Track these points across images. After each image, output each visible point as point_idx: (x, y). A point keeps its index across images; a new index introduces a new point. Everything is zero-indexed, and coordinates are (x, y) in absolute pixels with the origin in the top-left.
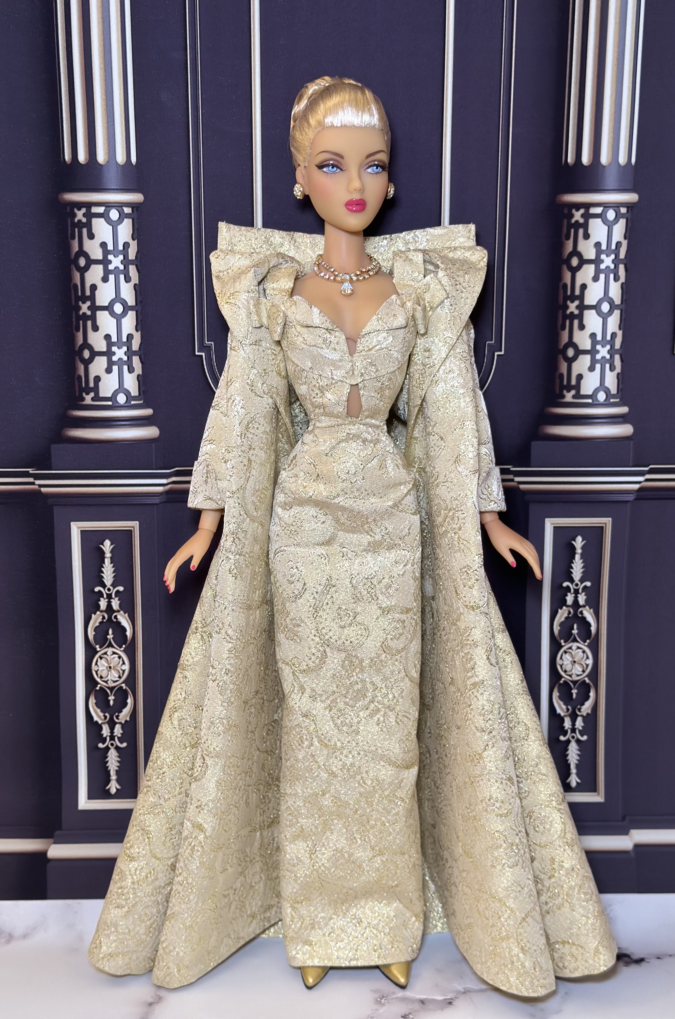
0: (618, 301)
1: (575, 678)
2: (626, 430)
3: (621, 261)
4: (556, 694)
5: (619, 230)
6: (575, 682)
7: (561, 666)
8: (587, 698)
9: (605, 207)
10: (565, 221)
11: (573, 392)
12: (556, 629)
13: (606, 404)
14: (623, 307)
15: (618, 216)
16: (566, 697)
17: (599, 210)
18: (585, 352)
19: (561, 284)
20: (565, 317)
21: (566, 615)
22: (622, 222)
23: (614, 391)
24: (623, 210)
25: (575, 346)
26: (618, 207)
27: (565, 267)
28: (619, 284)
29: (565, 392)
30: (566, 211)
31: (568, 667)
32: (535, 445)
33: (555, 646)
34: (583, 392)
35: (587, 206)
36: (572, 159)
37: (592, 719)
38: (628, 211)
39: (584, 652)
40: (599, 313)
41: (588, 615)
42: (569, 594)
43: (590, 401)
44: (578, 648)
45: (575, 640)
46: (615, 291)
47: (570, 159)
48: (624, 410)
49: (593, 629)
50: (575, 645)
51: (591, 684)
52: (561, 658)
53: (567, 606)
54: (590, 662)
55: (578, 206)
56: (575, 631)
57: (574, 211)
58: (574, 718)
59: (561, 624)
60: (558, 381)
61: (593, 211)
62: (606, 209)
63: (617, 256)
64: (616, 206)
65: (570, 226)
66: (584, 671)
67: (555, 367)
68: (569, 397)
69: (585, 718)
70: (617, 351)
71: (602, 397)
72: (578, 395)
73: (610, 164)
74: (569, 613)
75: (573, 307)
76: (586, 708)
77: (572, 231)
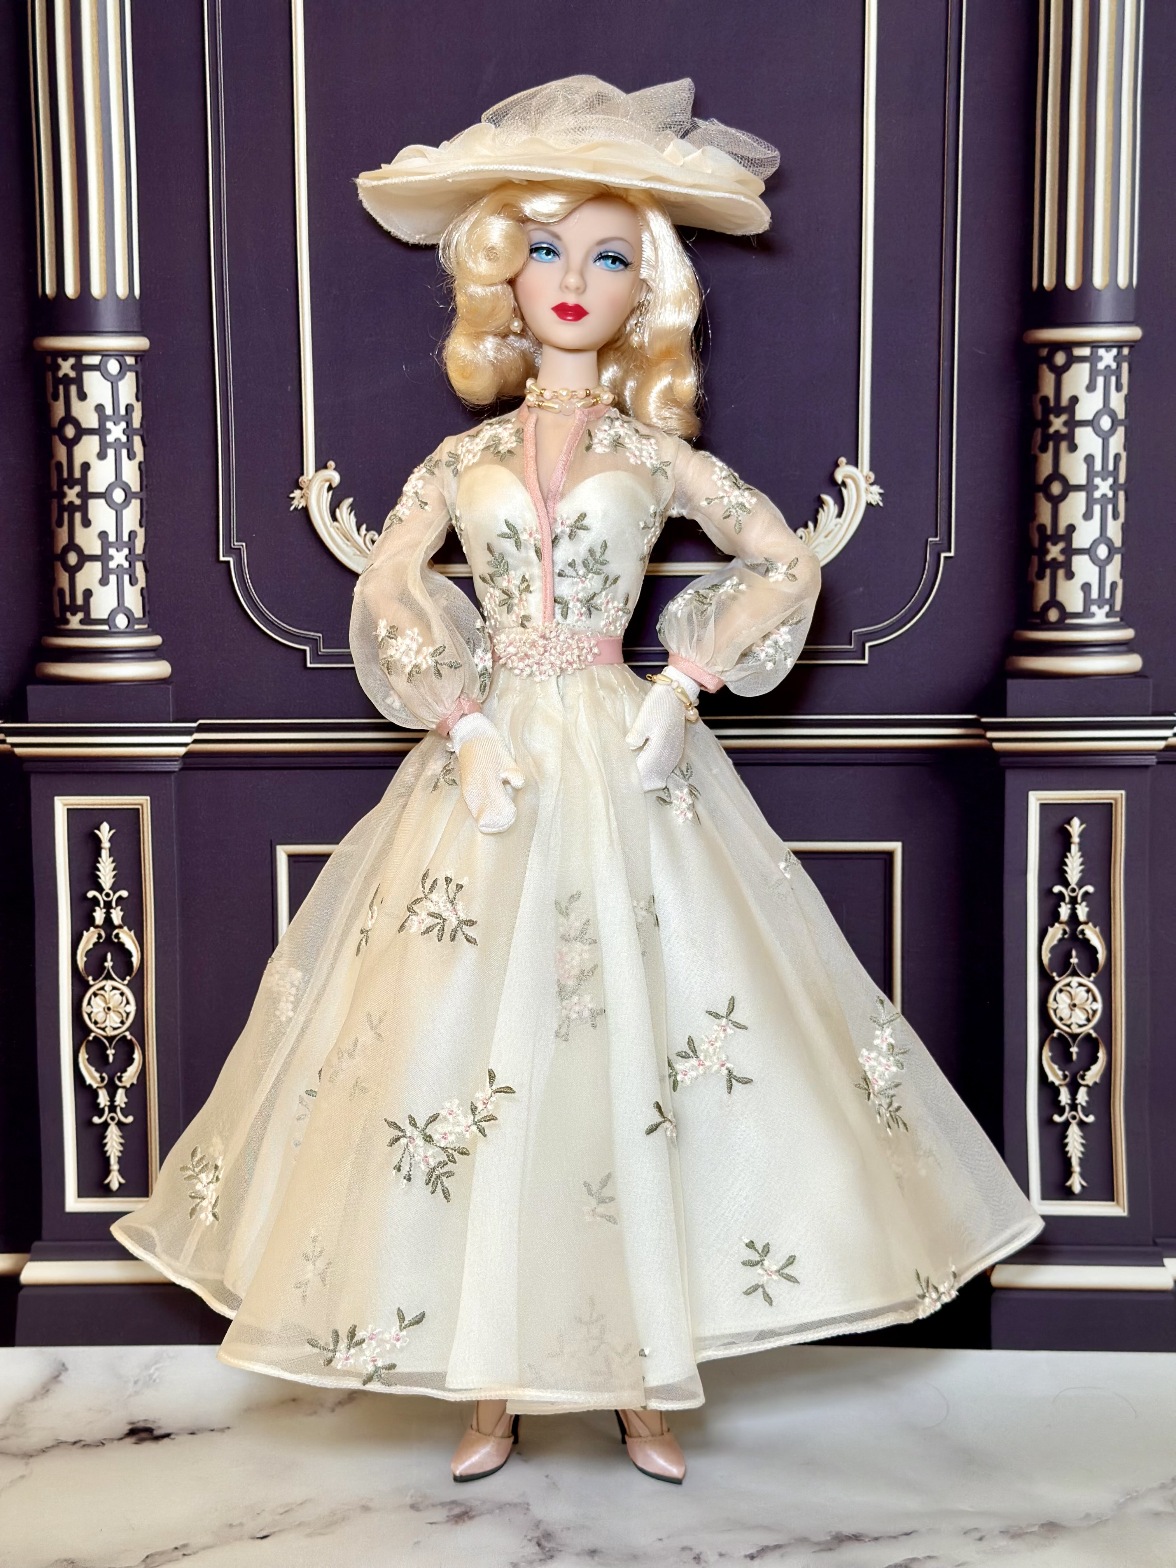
0: (135, 487)
1: (110, 1033)
2: (160, 669)
3: (135, 432)
4: (83, 1056)
5: (128, 388)
6: (110, 1039)
7: (89, 1015)
8: (131, 1061)
9: (103, 356)
10: (49, 375)
11: (80, 615)
12: (81, 962)
13: (129, 632)
14: (143, 495)
15: (124, 369)
16: (99, 1060)
17: (95, 360)
18: (93, 558)
19: (53, 462)
20: (62, 508)
21: (95, 940)
22: (130, 377)
23: (138, 613)
24: (130, 360)
25: (79, 550)
26: (122, 356)
27: (56, 438)
28: (135, 464)
29: (68, 615)
30: (49, 360)
31: (100, 1017)
32: (32, 691)
33: (80, 986)
34: (94, 615)
35: (79, 354)
36: (51, 288)
37: (138, 1091)
38: (136, 362)
39: (122, 994)
40: (110, 504)
41: (127, 938)
42: (97, 908)
43: (106, 628)
44: (114, 988)
45: (109, 977)
46: (131, 474)
47: (50, 289)
48: (156, 640)
49: (135, 960)
50: (109, 984)
51: (134, 1040)
52: (89, 1003)
53: (97, 927)
54: (132, 1008)
55: (66, 354)
56: (109, 964)
57: (60, 361)
58: (112, 1089)
59: (88, 954)
60: (57, 600)
61: (87, 360)
62: (105, 358)
63: (129, 424)
64: (120, 355)
65: (57, 381)
66: (122, 1023)
67: (51, 579)
68: (75, 622)
69: (128, 1091)
70: (138, 558)
71: (121, 621)
72: (87, 620)
73: (105, 297)
74: (100, 936)
75: (72, 495)
76: (130, 1076)
77: (61, 388)
